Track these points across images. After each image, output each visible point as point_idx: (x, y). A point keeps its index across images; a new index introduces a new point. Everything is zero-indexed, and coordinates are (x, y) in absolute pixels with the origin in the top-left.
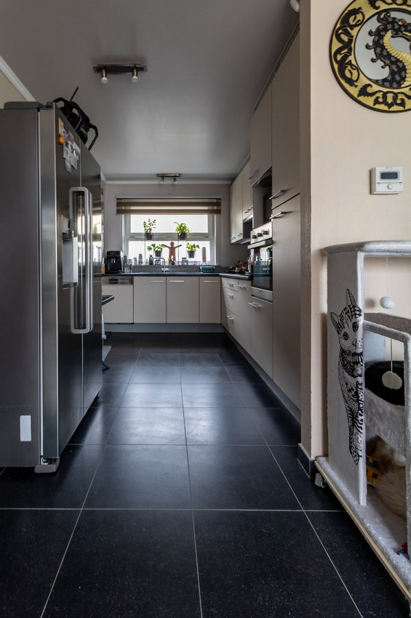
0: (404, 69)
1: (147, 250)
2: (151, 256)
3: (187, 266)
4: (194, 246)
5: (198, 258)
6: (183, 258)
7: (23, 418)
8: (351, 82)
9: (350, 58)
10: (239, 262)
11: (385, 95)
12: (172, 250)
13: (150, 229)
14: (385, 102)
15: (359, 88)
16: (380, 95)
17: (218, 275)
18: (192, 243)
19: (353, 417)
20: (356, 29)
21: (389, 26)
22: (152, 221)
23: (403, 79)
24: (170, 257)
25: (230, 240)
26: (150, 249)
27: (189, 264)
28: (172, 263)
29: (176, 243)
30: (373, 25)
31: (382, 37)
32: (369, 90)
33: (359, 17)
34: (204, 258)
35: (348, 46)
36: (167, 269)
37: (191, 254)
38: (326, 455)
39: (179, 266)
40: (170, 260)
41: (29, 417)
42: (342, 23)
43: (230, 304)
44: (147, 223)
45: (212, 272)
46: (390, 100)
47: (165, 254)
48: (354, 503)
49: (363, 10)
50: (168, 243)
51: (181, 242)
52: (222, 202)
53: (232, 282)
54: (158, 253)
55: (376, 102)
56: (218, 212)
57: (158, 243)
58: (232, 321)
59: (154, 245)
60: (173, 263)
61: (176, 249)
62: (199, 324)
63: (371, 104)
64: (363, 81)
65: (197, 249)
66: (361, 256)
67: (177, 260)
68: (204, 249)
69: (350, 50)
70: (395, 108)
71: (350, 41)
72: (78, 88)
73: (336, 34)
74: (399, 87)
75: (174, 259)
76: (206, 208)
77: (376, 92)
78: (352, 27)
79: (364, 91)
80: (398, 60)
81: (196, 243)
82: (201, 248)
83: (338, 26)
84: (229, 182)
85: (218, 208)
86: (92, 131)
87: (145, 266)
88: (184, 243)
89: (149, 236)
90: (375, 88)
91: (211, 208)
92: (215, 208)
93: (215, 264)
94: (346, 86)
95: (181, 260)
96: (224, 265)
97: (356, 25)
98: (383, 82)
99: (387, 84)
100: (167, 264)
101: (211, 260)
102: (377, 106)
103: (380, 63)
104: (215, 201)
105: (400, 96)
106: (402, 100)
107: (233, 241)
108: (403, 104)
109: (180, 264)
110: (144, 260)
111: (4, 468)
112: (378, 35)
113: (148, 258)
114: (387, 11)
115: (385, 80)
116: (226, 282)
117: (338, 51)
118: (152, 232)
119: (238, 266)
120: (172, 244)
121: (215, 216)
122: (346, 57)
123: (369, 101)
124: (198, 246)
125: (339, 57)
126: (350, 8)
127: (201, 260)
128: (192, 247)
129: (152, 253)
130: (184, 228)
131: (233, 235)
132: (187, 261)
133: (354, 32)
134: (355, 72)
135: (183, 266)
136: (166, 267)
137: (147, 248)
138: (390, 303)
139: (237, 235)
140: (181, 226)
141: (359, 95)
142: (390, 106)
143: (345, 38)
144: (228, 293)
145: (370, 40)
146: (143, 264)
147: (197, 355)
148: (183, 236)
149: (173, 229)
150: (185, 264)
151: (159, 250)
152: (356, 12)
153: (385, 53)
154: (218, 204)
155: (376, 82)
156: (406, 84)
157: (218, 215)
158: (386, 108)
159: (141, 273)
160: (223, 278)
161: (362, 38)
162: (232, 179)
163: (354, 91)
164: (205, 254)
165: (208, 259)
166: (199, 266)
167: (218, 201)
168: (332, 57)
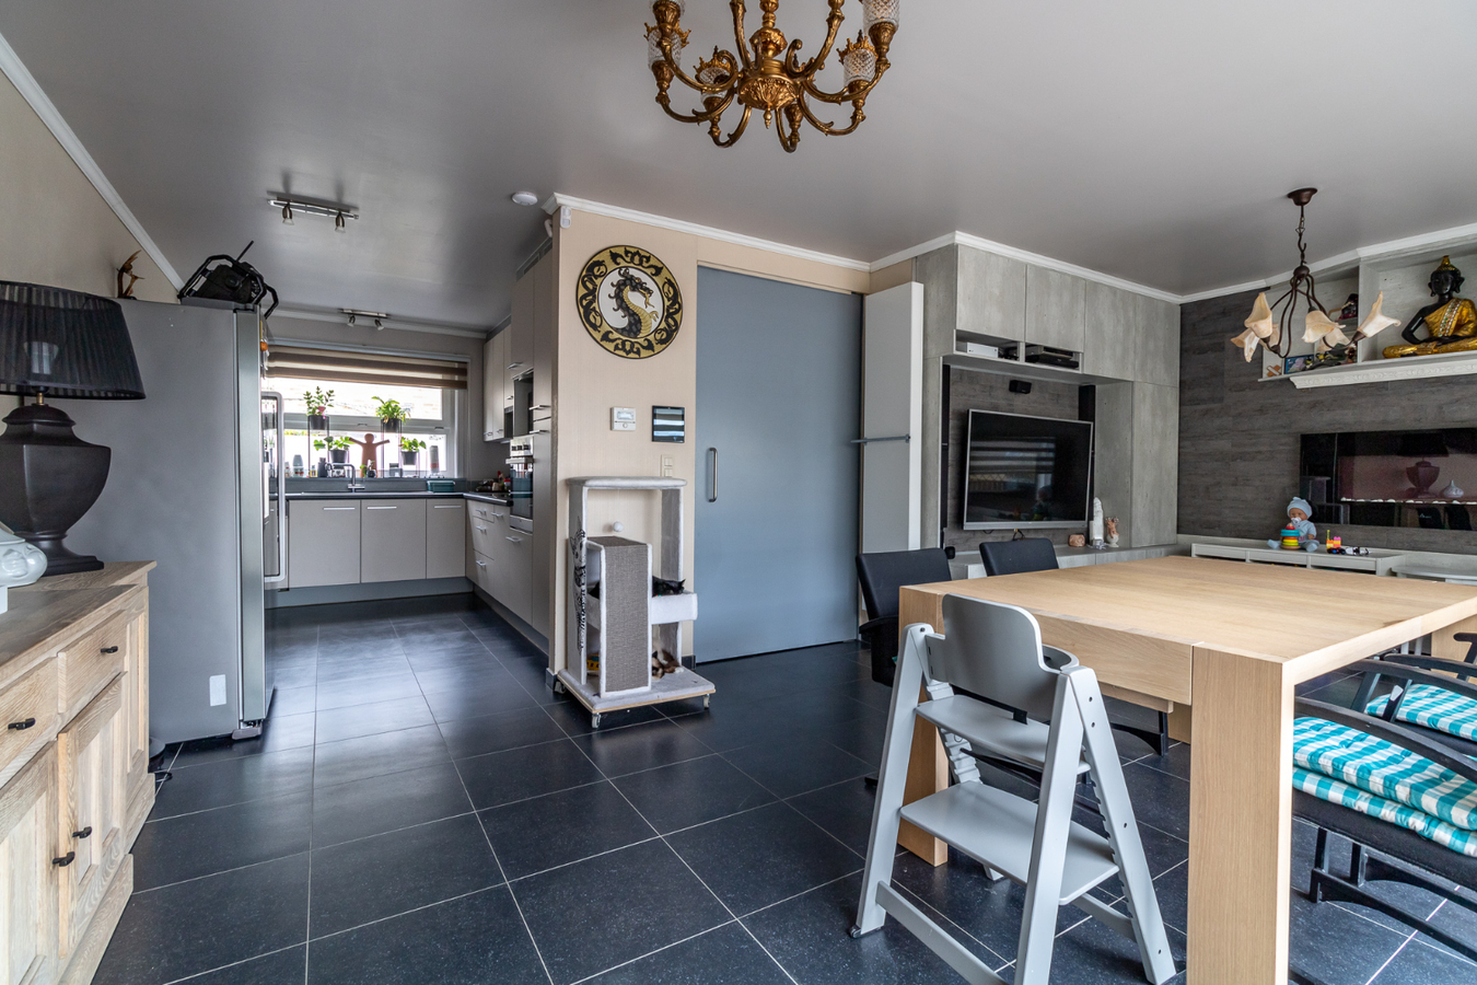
0: (639, 321)
1: (313, 448)
2: (323, 460)
3: (401, 479)
4: (414, 443)
5: (423, 465)
6: (391, 466)
7: (213, 679)
8: (595, 327)
9: (594, 305)
10: (499, 473)
11: (624, 342)
12: (369, 449)
13: (322, 409)
14: (624, 349)
15: (601, 334)
16: (619, 342)
17: (461, 497)
18: (410, 437)
19: (579, 616)
20: (600, 280)
21: (628, 282)
22: (324, 393)
23: (639, 331)
24: (365, 462)
25: (483, 436)
26: (319, 445)
27: (405, 476)
28: (370, 473)
29: (378, 437)
30: (615, 277)
31: (622, 291)
32: (611, 336)
33: (603, 269)
34: (435, 466)
35: (593, 293)
36: (358, 486)
37: (410, 457)
38: (566, 668)
39: (384, 480)
40: (365, 470)
41: (224, 676)
42: (588, 271)
43: (482, 543)
44: (314, 394)
45: (452, 490)
46: (628, 348)
47: (355, 456)
48: (577, 684)
49: (606, 263)
50: (361, 436)
51: (387, 436)
52: (469, 368)
53: (485, 508)
54: (339, 456)
55: (616, 348)
56: (462, 385)
57: (338, 436)
58: (484, 568)
59: (329, 440)
60: (372, 474)
61: (379, 449)
62: (426, 581)
63: (612, 350)
64: (605, 328)
65: (420, 448)
66: (585, 489)
67: (379, 467)
68: (435, 450)
69: (594, 296)
70: (632, 355)
71: (595, 289)
72: (252, 243)
73: (582, 280)
74: (636, 338)
75: (374, 465)
76: (439, 376)
77: (616, 339)
78: (596, 277)
79: (606, 337)
80: (635, 314)
81: (420, 437)
82: (428, 445)
83: (584, 273)
84: (483, 336)
85: (462, 379)
86: (269, 296)
87: (309, 480)
88: (393, 437)
89: (318, 421)
90: (616, 335)
91: (447, 377)
92: (456, 378)
93: (456, 477)
94: (590, 329)
95: (387, 468)
96: (471, 477)
97: (600, 276)
98: (622, 331)
99: (625, 333)
100: (358, 475)
101: (448, 468)
102: (617, 352)
103: (621, 313)
104: (456, 366)
105: (636, 346)
106: (638, 349)
107: (489, 438)
108: (638, 352)
109: (387, 475)
110: (305, 467)
111: (180, 743)
112: (620, 287)
113: (315, 463)
114: (627, 267)
115: (623, 329)
116: (474, 508)
117: (584, 297)
118: (325, 413)
119: (496, 480)
120: (370, 437)
121: (456, 391)
122: (591, 302)
123: (611, 346)
124: (423, 444)
125: (584, 303)
126: (595, 259)
127: (429, 468)
128: (410, 445)
129: (324, 453)
130: (395, 410)
131: (489, 429)
132: (401, 471)
133: (598, 282)
134: (598, 318)
135: (392, 480)
136: (357, 481)
137: (312, 444)
138: (618, 527)
139: (494, 431)
140: (387, 407)
141: (602, 340)
142: (628, 353)
143: (591, 286)
144: (478, 525)
145: (612, 291)
146: (305, 475)
147: (425, 623)
148: (392, 422)
149: (372, 410)
150: (397, 475)
151: (343, 449)
152: (600, 263)
153: (624, 305)
154: (463, 371)
155: (617, 330)
156: (641, 335)
157: (462, 391)
158: (624, 354)
159: (303, 494)
160: (470, 502)
161: (606, 288)
162: (489, 333)
163: (598, 336)
164: (437, 458)
165: (442, 466)
166: (425, 480)
167: (462, 366)
168: (579, 301)
